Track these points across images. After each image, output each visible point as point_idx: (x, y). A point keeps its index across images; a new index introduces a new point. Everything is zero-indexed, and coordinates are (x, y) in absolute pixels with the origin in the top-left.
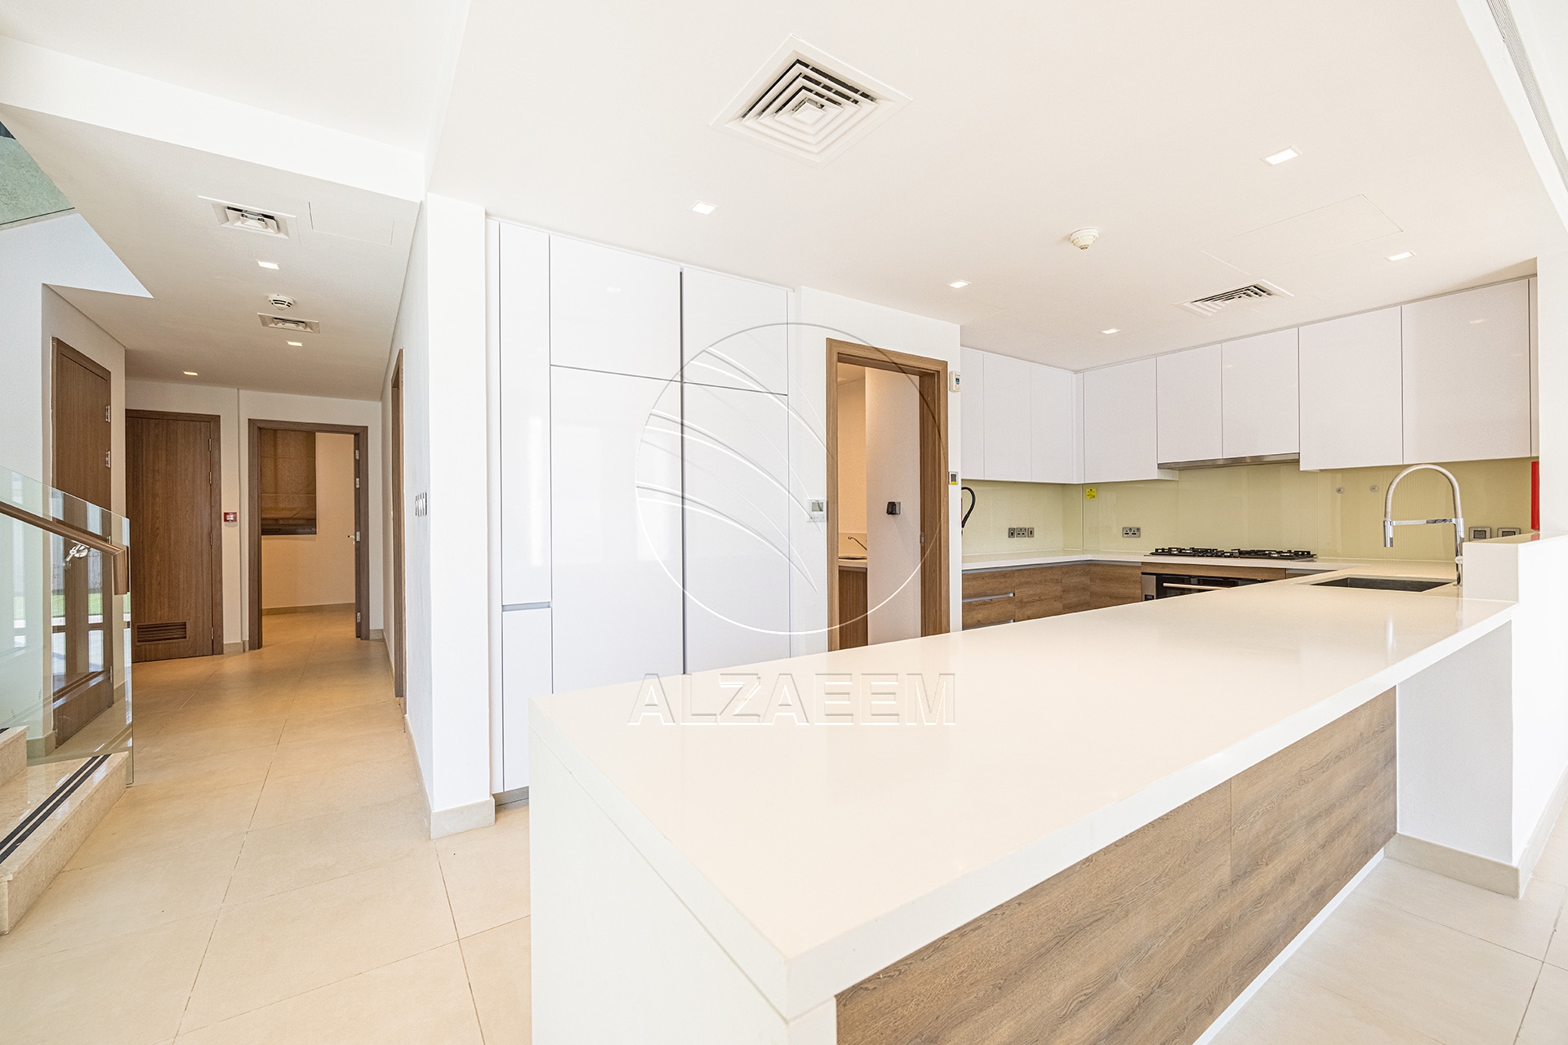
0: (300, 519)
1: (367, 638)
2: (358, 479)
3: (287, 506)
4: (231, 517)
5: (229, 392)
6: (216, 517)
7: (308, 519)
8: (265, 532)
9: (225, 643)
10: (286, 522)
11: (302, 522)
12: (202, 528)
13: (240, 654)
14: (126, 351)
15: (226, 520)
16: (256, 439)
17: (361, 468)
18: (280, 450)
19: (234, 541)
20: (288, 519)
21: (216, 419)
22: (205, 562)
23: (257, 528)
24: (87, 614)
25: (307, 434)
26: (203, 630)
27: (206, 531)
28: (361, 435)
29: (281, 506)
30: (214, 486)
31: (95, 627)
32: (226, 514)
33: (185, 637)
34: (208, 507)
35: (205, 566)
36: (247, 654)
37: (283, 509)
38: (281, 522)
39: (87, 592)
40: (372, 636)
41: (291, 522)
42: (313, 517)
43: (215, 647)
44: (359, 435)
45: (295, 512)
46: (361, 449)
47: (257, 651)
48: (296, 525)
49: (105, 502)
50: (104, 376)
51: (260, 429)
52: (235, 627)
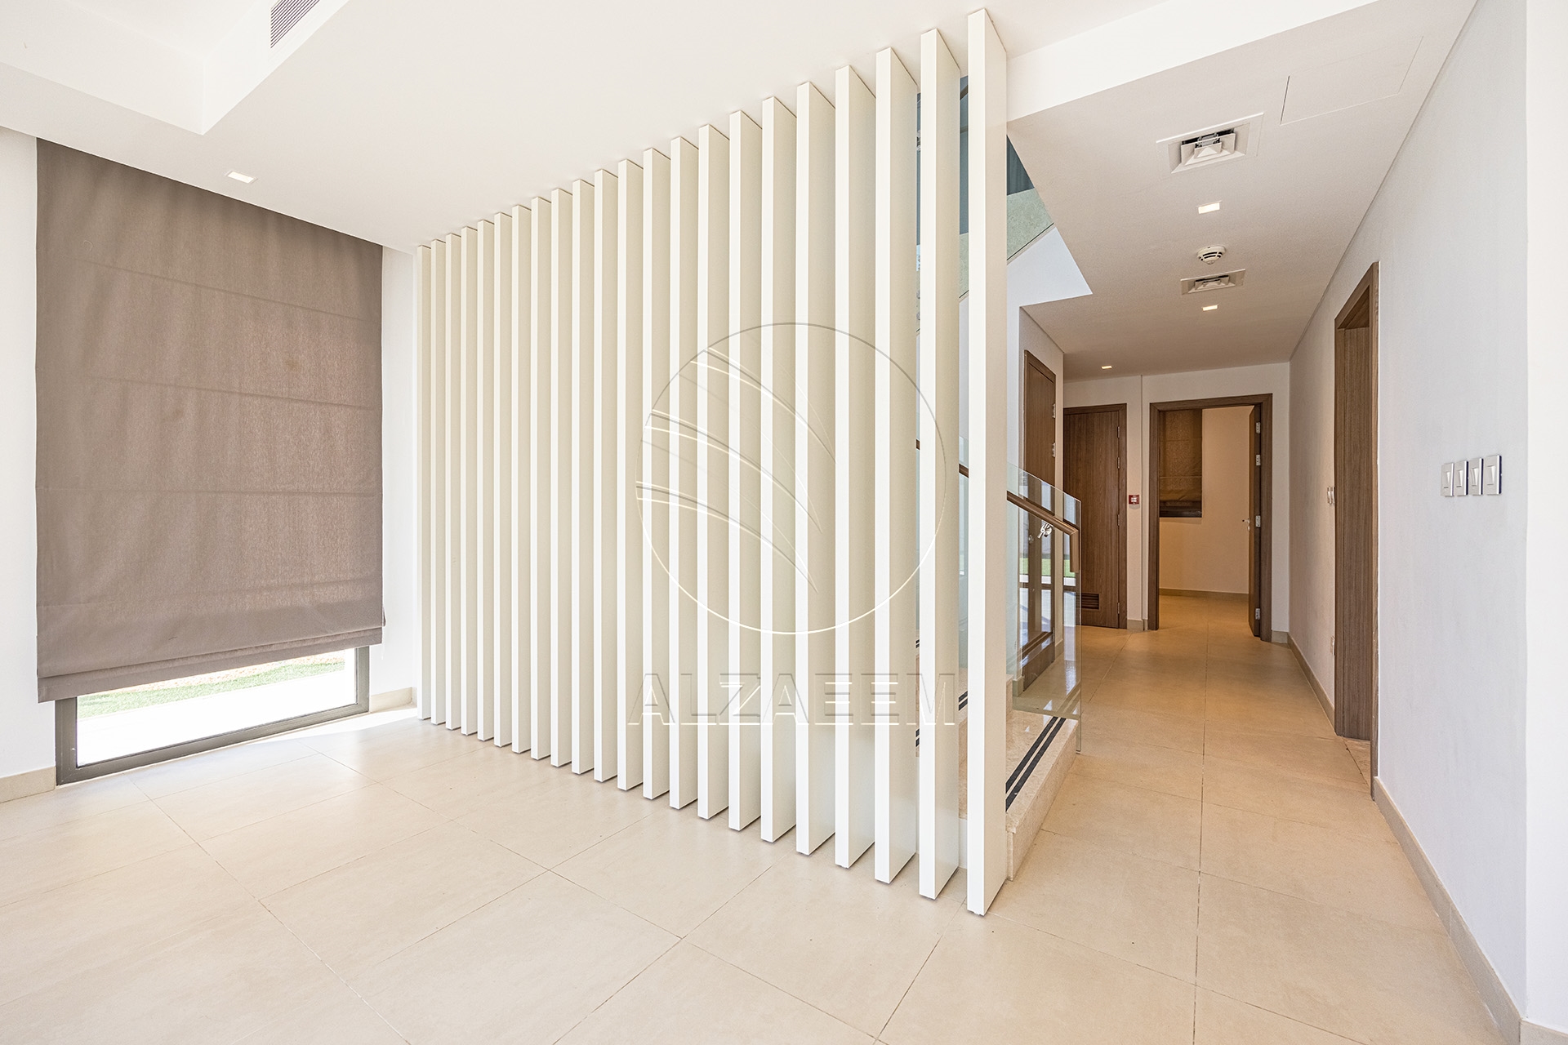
0: (1187, 501)
1: (1269, 640)
2: (1258, 456)
3: (1177, 489)
4: (1134, 500)
5: (1134, 379)
6: (1124, 499)
7: (1194, 502)
8: (1163, 514)
9: (1128, 618)
10: (1173, 505)
11: (1188, 504)
12: (1112, 510)
13: (1141, 631)
14: (1064, 356)
15: (1130, 503)
16: (1156, 422)
17: (1263, 443)
18: (1168, 433)
19: (1137, 520)
20: (1175, 501)
21: (1122, 408)
22: (1113, 540)
23: (1156, 510)
24: (1041, 576)
25: (1193, 412)
26: (1111, 604)
27: (1114, 513)
28: (1264, 406)
29: (1169, 488)
30: (1121, 470)
31: (1046, 587)
32: (1131, 497)
33: (1098, 608)
34: (1117, 490)
35: (1113, 544)
36: (1146, 633)
37: (1171, 491)
38: (1169, 504)
39: (1041, 556)
40: (1274, 639)
41: (1178, 504)
42: (1199, 499)
43: (1120, 622)
44: (1261, 407)
45: (1180, 495)
46: (1264, 422)
47: (1155, 632)
48: (1181, 508)
49: (1052, 483)
50: (1051, 378)
51: (1160, 411)
52: (1136, 607)
